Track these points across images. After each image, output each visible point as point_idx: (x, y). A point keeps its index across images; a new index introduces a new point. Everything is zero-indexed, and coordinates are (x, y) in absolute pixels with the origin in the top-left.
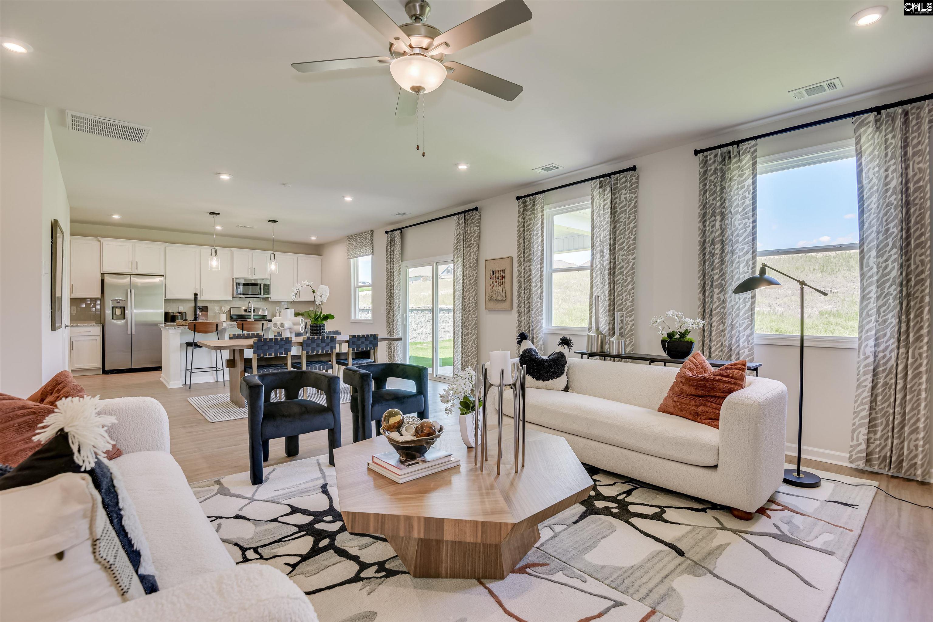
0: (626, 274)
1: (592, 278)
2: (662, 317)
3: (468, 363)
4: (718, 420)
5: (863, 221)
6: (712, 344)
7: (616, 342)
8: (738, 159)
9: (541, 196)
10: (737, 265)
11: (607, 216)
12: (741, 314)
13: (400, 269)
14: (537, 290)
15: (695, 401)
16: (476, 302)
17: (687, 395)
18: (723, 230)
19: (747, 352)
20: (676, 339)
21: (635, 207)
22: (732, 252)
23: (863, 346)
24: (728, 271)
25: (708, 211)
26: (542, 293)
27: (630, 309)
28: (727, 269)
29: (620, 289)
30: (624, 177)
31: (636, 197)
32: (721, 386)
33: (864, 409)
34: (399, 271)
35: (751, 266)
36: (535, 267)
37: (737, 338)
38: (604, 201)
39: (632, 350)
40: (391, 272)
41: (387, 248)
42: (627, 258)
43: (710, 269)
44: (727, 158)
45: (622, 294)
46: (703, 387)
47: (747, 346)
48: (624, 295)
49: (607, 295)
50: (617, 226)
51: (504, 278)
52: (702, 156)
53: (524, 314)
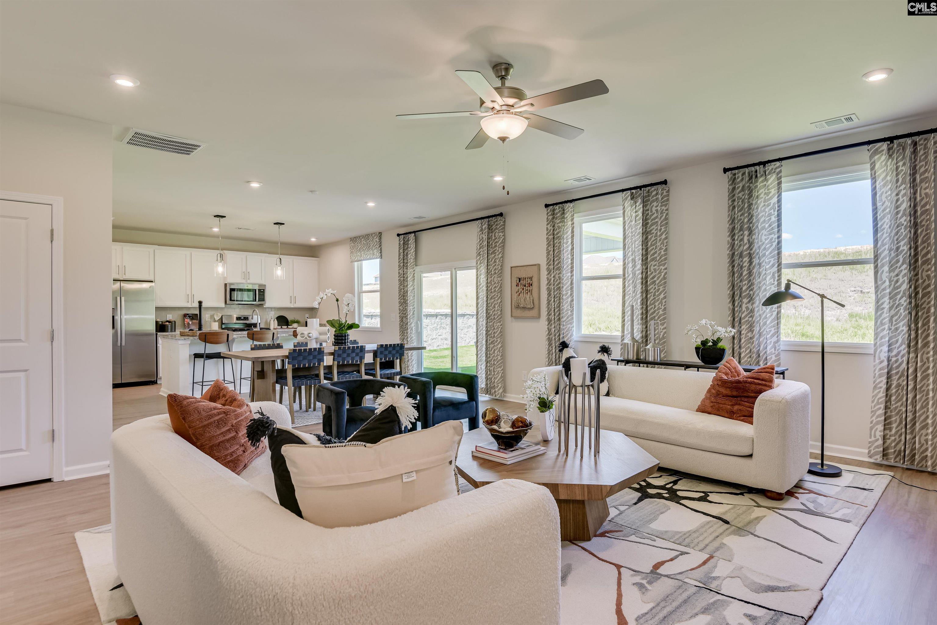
0: (658, 284)
1: (624, 287)
2: (696, 326)
3: (494, 371)
4: (752, 417)
5: (877, 239)
6: (742, 350)
7: (652, 349)
8: (765, 178)
9: (571, 205)
10: (764, 277)
11: (639, 227)
12: (768, 323)
13: (414, 274)
14: (568, 298)
15: (731, 401)
16: (501, 310)
17: (723, 396)
18: (751, 244)
19: (774, 358)
20: (709, 346)
21: (666, 219)
22: (760, 264)
23: (878, 351)
24: (756, 283)
25: (736, 226)
26: (572, 301)
27: (662, 317)
28: (754, 280)
29: (652, 298)
30: (655, 190)
31: (667, 210)
32: (753, 387)
33: (880, 408)
34: (414, 277)
35: (777, 278)
36: (566, 274)
37: (764, 344)
38: (636, 212)
39: (665, 357)
40: (404, 277)
41: (399, 252)
42: (659, 268)
43: (739, 281)
44: (754, 177)
45: (655, 302)
46: (737, 389)
47: (773, 352)
48: (657, 304)
49: (639, 304)
50: (649, 237)
51: (531, 285)
52: (731, 174)
53: (554, 322)
